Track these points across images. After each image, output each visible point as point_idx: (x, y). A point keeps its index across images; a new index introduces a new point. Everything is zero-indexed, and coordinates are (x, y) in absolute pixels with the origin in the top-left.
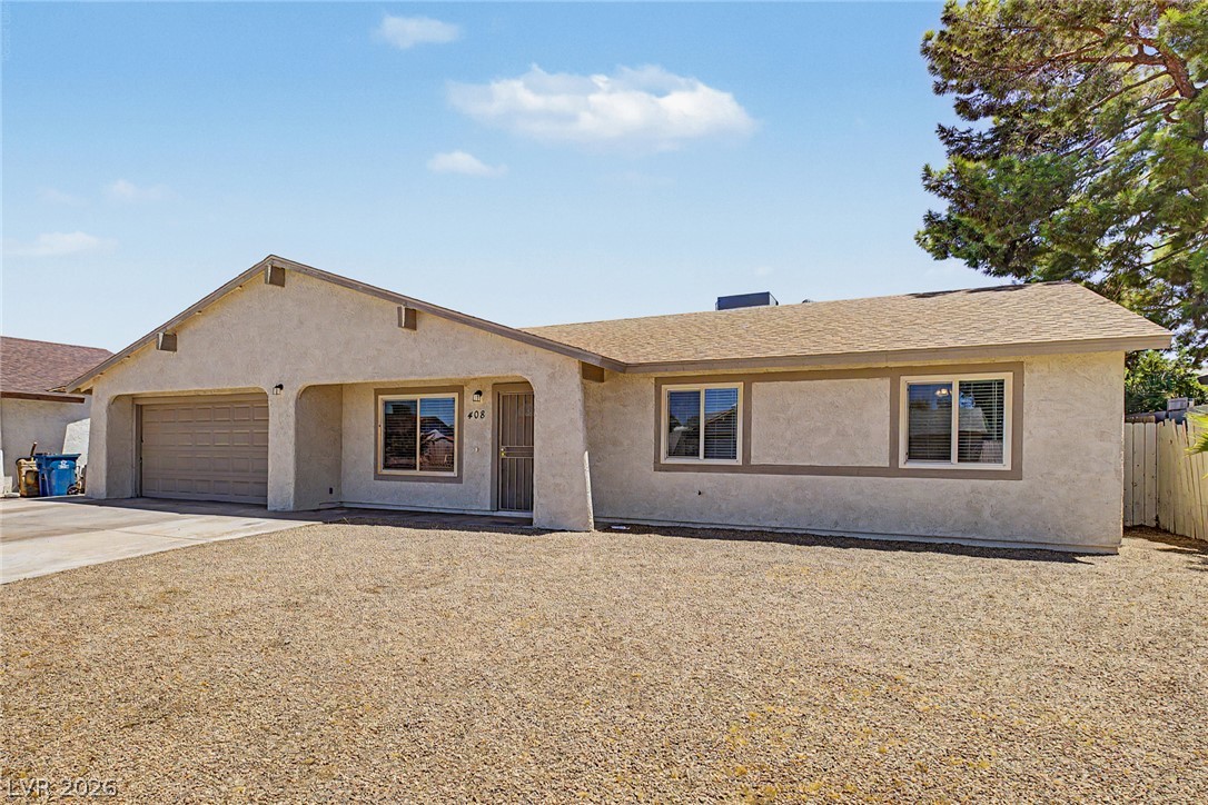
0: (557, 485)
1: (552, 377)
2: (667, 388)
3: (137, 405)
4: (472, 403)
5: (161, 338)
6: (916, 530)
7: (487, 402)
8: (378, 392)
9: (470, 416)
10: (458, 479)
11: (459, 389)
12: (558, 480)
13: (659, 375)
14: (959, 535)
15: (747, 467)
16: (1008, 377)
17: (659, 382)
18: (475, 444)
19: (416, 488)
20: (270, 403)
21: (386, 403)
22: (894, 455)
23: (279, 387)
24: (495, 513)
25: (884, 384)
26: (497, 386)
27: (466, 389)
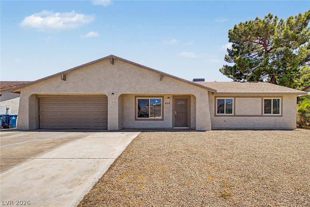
0: (203, 120)
1: (201, 94)
2: (217, 98)
3: (38, 98)
4: (166, 100)
5: (63, 76)
6: (266, 127)
7: (171, 101)
8: (136, 97)
9: (166, 104)
10: (163, 119)
11: (163, 97)
12: (203, 119)
13: (215, 95)
14: (273, 127)
15: (235, 116)
16: (281, 98)
17: (215, 97)
18: (167, 111)
19: (149, 122)
20: (108, 99)
21: (139, 100)
22: (262, 113)
23: (113, 94)
24: (173, 128)
25: (260, 99)
26: (174, 96)
27: (164, 97)
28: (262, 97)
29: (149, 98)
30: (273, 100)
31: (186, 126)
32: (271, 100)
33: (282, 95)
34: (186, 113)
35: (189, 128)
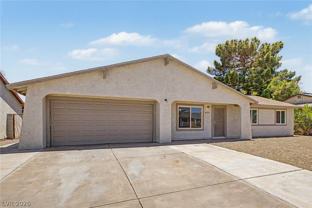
0: (246, 129)
3: (49, 99)
4: (206, 109)
6: (278, 134)
8: (177, 104)
9: (206, 113)
10: (203, 130)
11: (203, 105)
15: (258, 125)
16: (285, 111)
18: (207, 120)
19: (190, 132)
21: (180, 108)
22: (275, 122)
23: (166, 100)
24: (212, 138)
25: (274, 110)
26: (213, 106)
27: (205, 106)
28: (275, 109)
29: (191, 107)
30: (282, 111)
31: (223, 136)
32: (280, 112)
33: (286, 108)
34: (224, 122)
35: (226, 137)
